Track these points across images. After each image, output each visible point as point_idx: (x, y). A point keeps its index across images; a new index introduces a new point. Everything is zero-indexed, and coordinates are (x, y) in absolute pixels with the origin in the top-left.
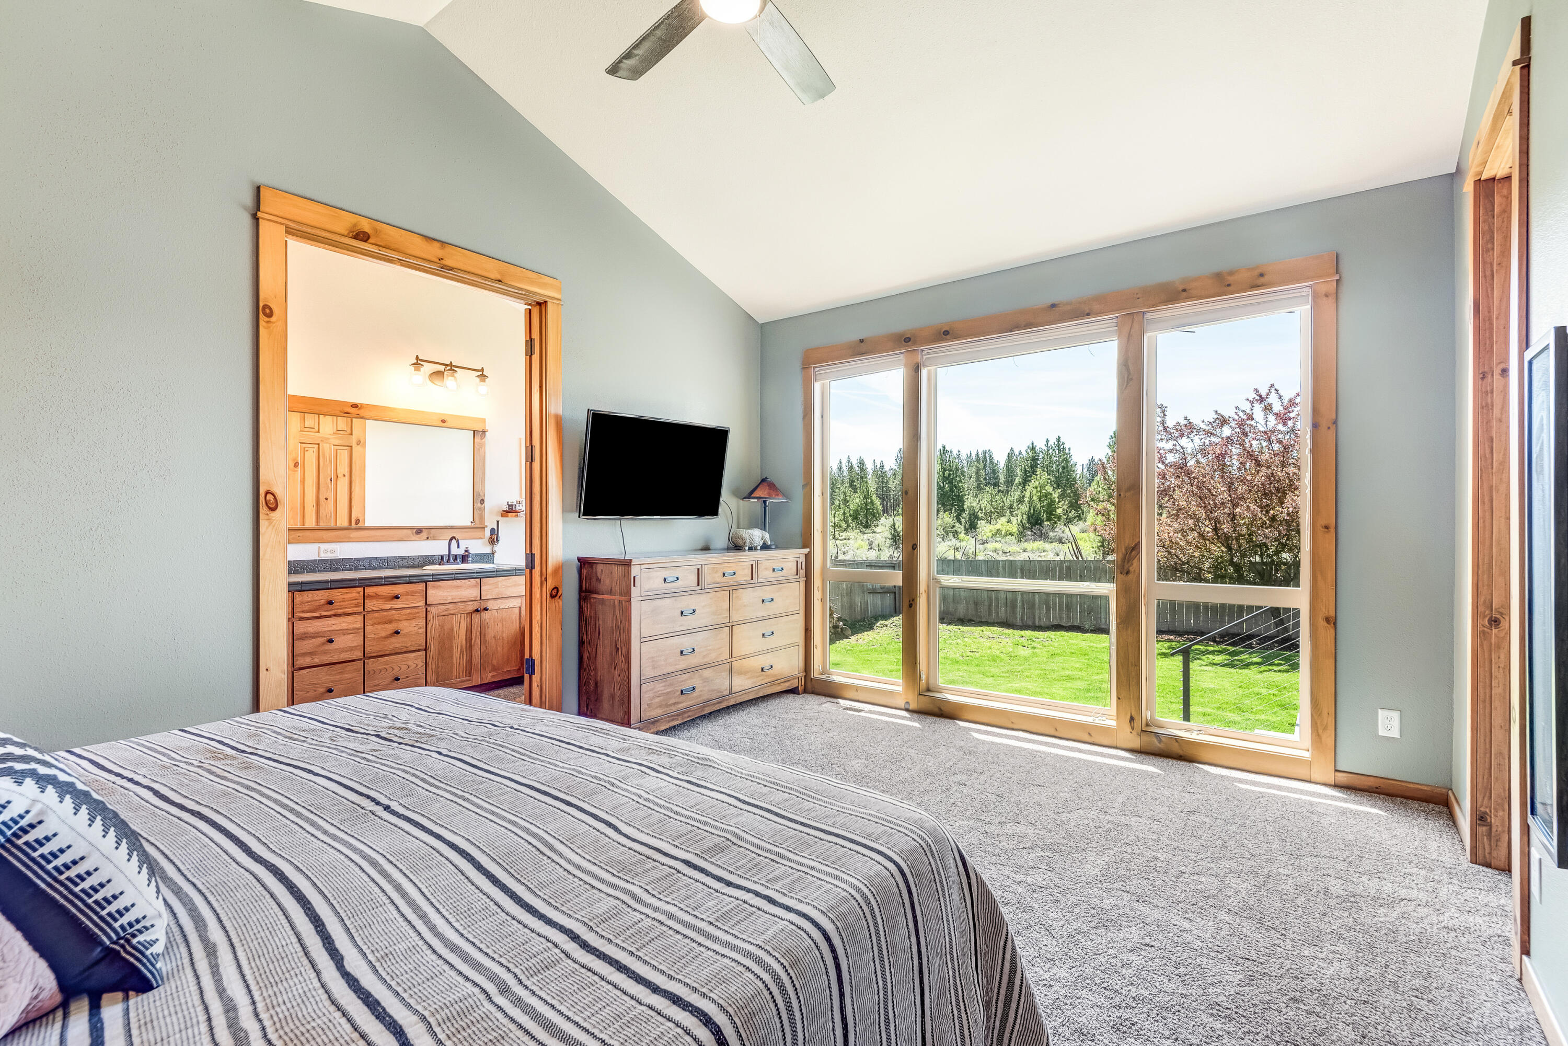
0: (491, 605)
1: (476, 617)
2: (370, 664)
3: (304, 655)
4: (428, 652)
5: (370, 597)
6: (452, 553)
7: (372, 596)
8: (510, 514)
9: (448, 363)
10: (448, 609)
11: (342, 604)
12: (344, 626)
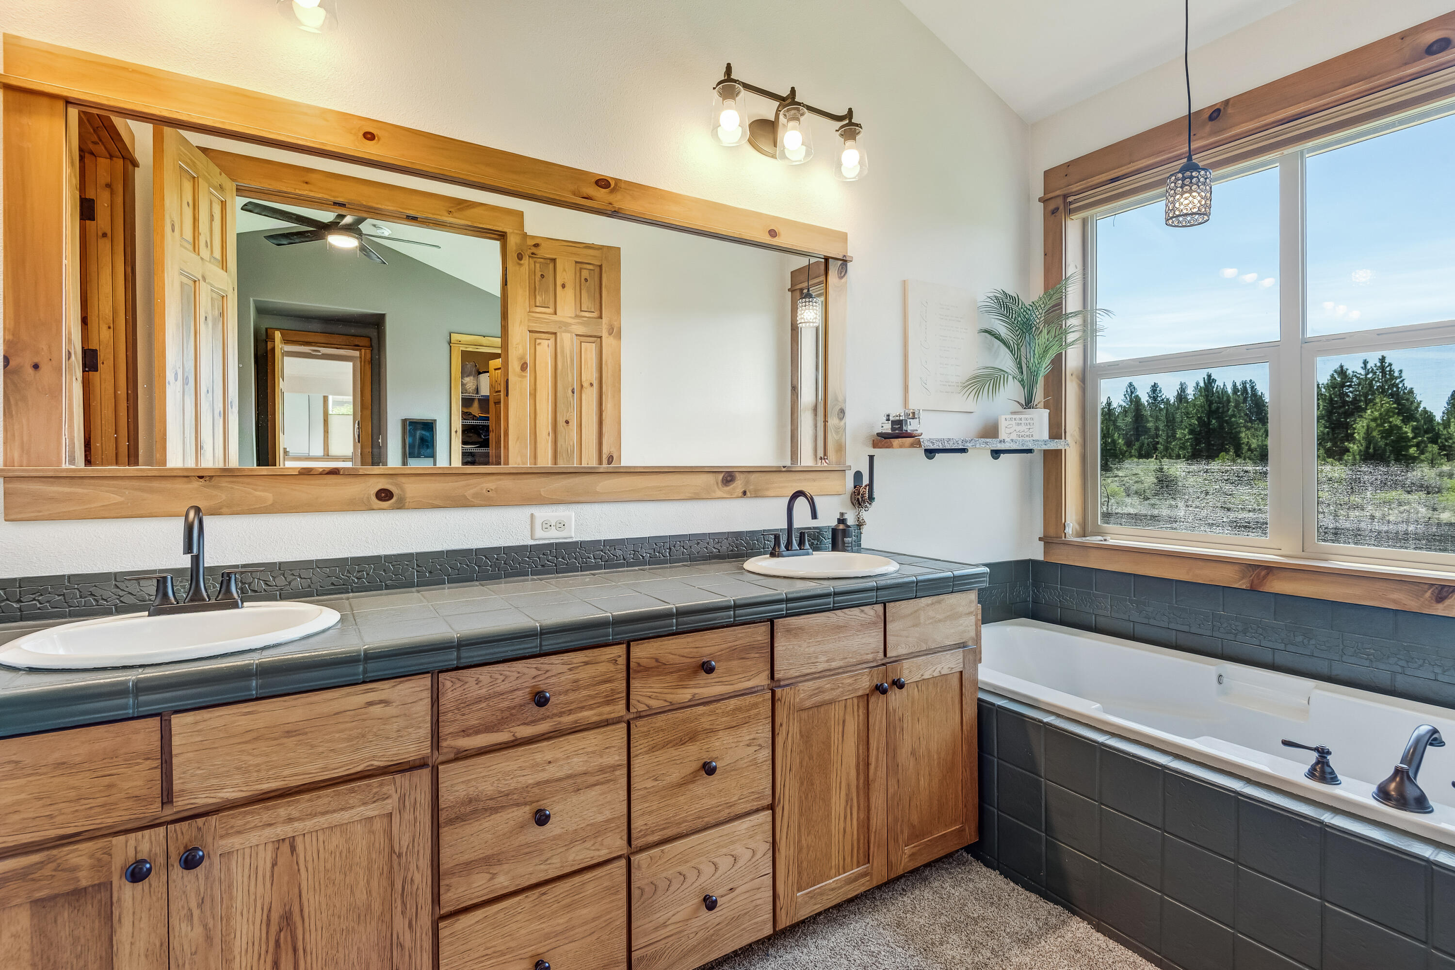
0: (909, 673)
1: (878, 704)
2: (644, 865)
3: (468, 867)
4: (779, 810)
5: (647, 671)
6: (797, 524)
7: (647, 669)
8: (896, 442)
9: (785, 93)
10: (820, 691)
11: (572, 696)
12: (578, 764)
